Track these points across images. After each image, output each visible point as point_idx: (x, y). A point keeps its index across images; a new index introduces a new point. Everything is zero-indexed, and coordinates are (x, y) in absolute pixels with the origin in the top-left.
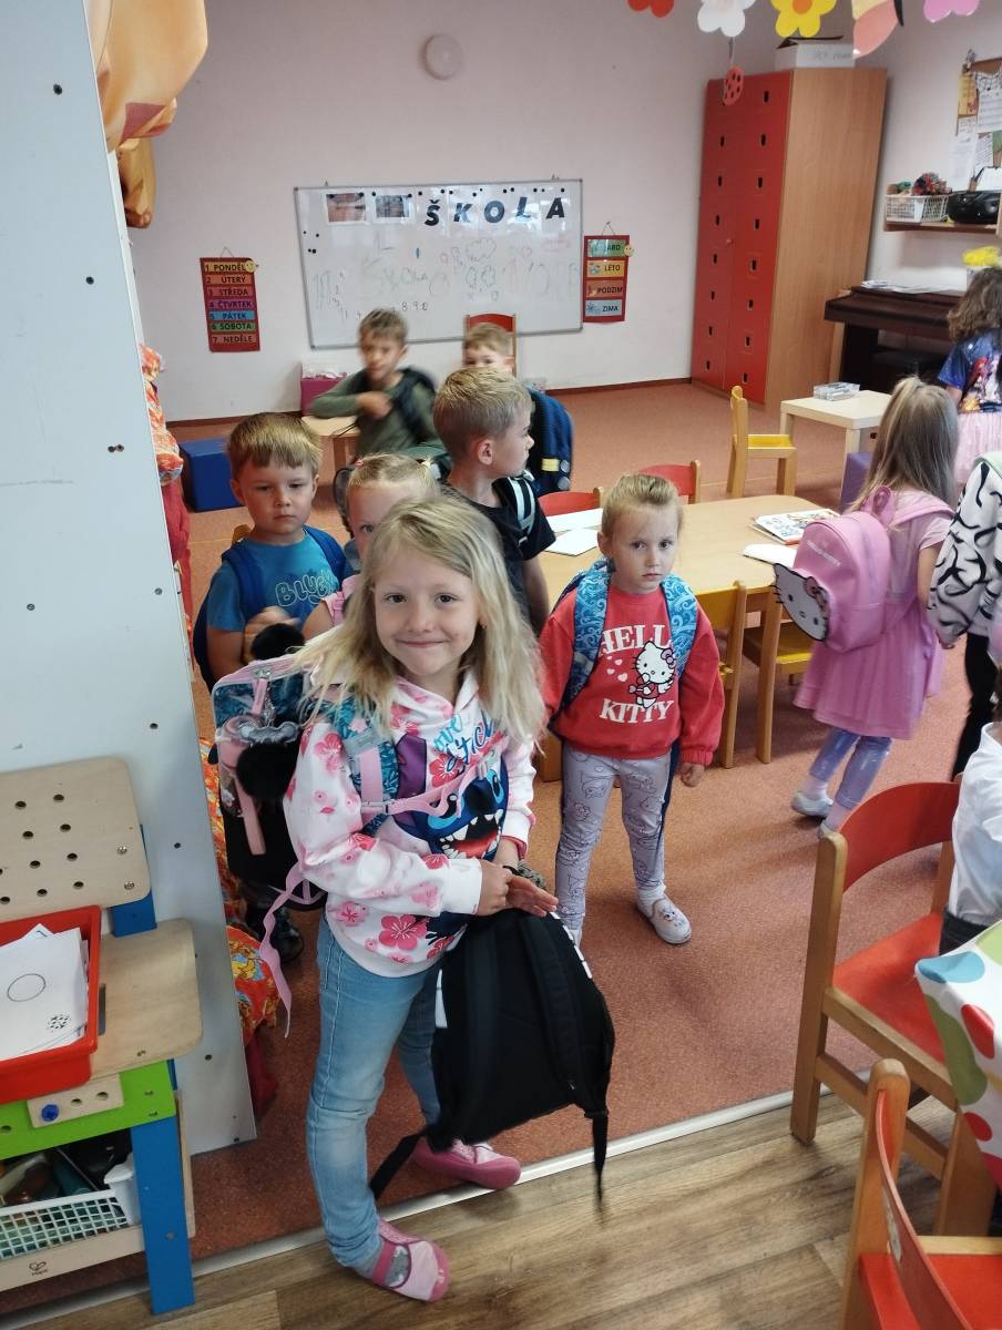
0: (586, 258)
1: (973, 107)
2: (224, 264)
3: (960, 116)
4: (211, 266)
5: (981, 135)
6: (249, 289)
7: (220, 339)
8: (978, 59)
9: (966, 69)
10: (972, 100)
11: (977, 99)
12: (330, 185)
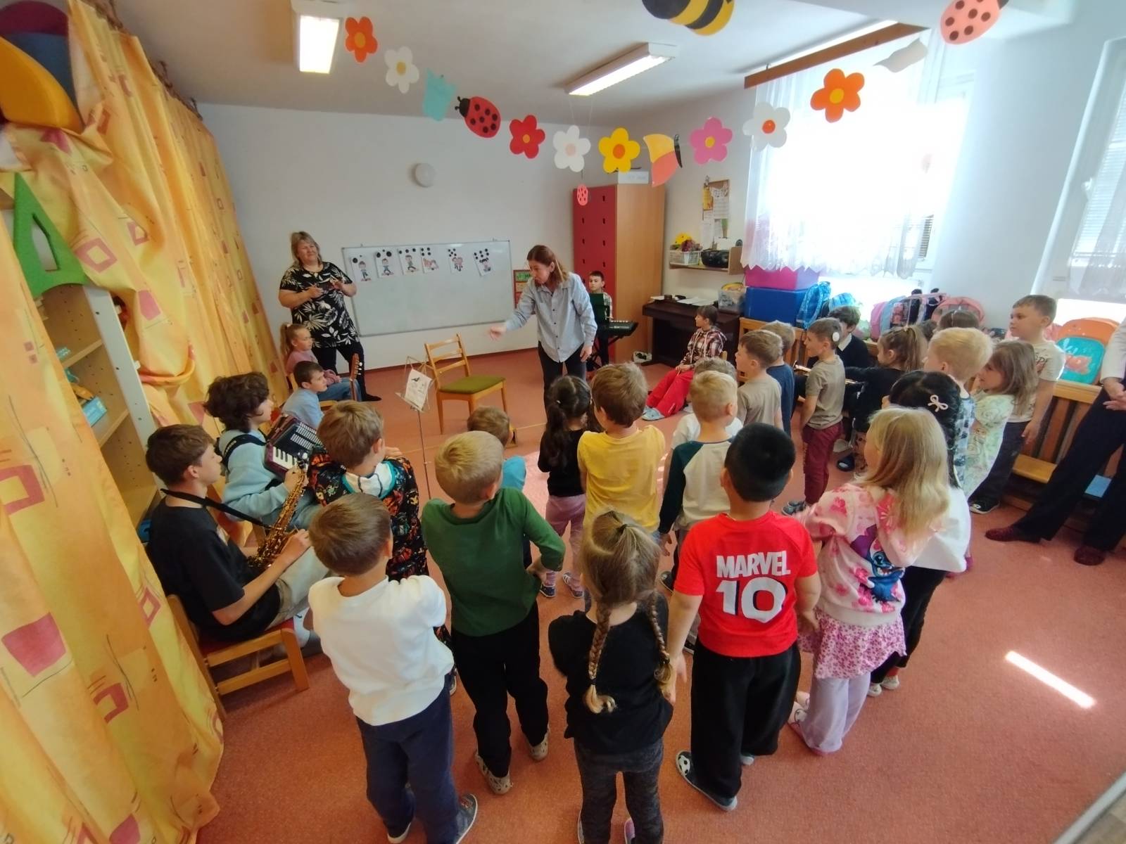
0: (515, 282)
1: (711, 205)
3: (704, 210)
5: (716, 220)
8: (711, 181)
9: (705, 186)
10: (709, 202)
11: (712, 202)
12: (364, 245)
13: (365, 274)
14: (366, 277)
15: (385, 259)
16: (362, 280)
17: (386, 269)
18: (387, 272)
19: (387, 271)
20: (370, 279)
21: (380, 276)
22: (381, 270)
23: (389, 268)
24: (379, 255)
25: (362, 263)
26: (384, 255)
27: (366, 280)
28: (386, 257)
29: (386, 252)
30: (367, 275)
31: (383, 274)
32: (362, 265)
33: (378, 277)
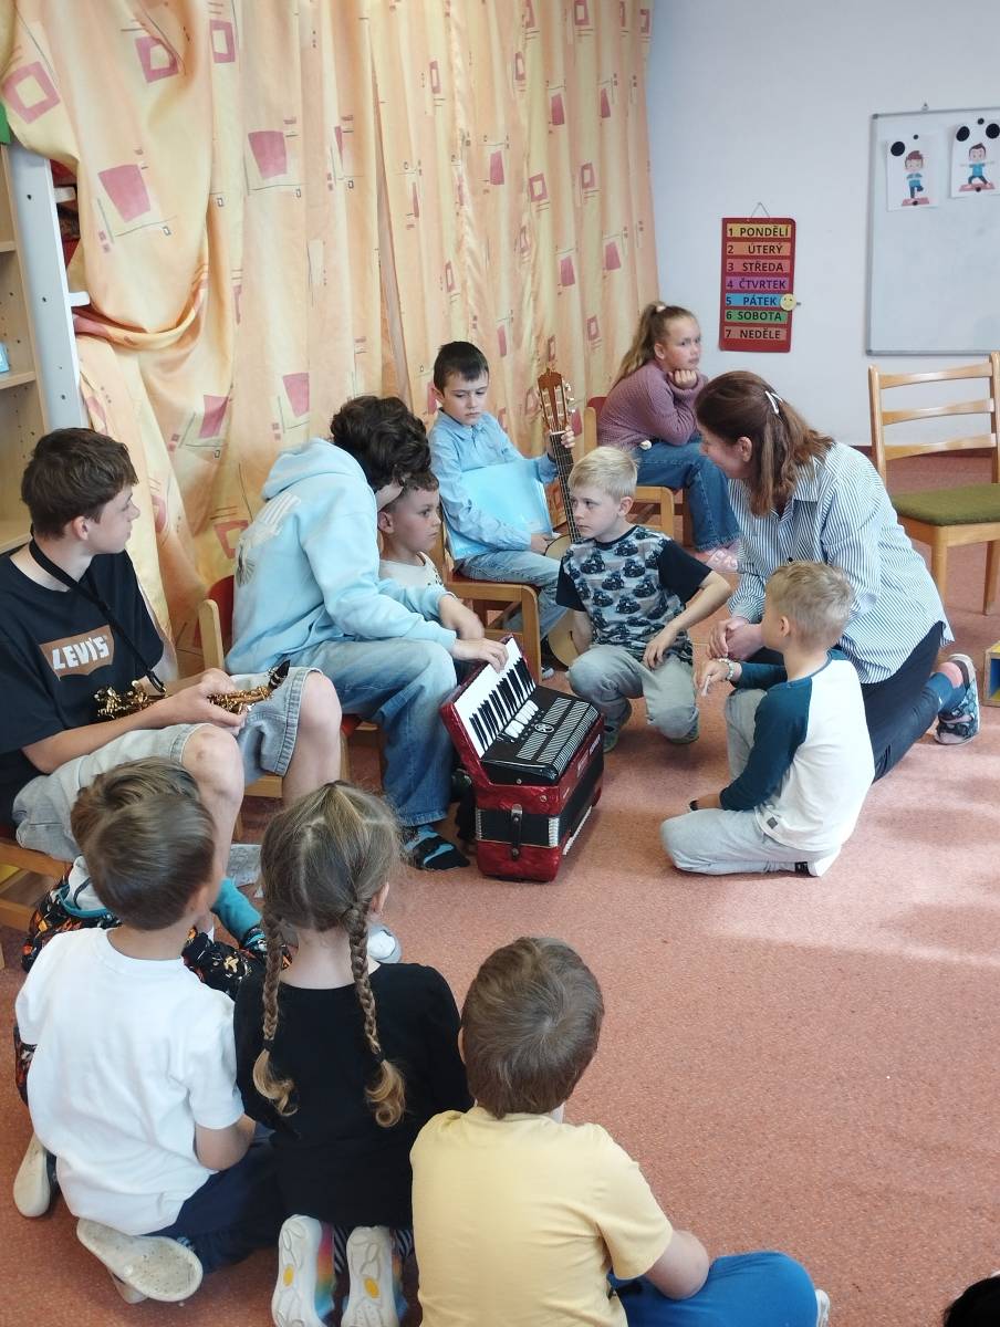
2: (754, 226)
4: (736, 230)
6: (786, 264)
7: (735, 334)
12: (931, 108)
13: (916, 187)
14: (918, 195)
15: (979, 146)
16: (905, 203)
17: (977, 172)
18: (977, 181)
19: (978, 183)
20: (925, 201)
21: (955, 193)
22: (962, 175)
23: (986, 172)
24: (963, 134)
25: (916, 156)
26: (978, 134)
27: (915, 203)
28: (987, 141)
29: (985, 126)
30: (920, 189)
31: (963, 189)
32: (914, 162)
33: (949, 196)
